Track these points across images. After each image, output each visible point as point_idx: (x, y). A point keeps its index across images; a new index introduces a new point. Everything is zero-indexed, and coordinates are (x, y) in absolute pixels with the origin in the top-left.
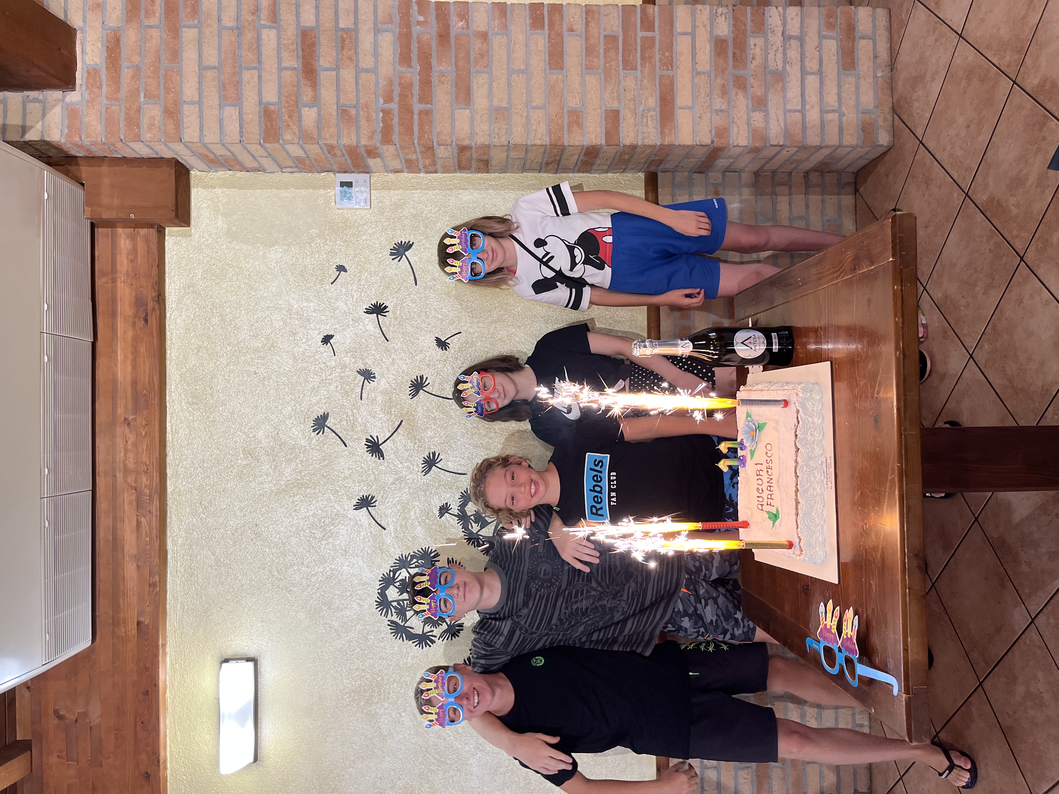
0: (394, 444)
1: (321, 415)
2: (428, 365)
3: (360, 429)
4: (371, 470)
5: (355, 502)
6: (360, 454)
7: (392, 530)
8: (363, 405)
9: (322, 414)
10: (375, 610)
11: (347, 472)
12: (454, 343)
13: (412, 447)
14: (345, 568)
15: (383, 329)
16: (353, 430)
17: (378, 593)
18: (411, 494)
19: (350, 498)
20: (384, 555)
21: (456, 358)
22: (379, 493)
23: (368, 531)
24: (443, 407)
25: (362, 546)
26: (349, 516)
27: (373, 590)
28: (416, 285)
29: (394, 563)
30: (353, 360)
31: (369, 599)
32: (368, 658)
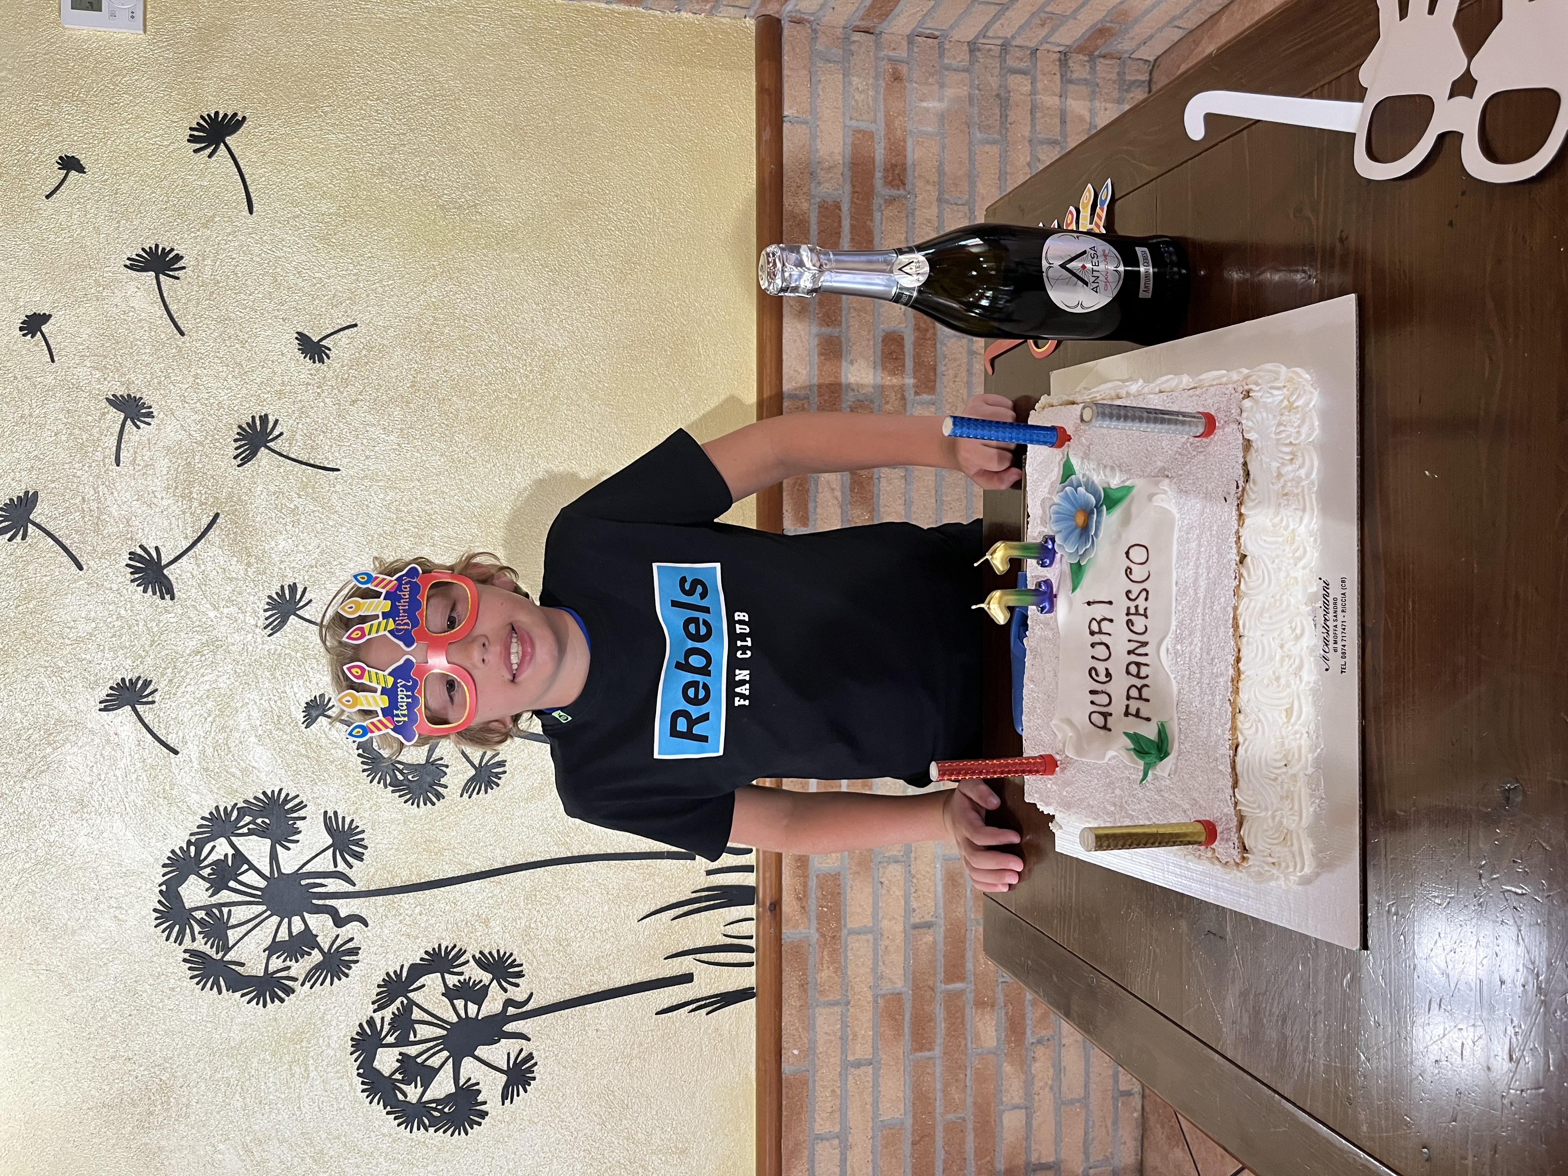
0: (199, 566)
1: (19, 498)
2: (280, 394)
3: (115, 530)
4: (141, 624)
5: (103, 692)
6: (115, 587)
7: (194, 756)
8: (120, 475)
9: (22, 494)
10: (153, 929)
11: (84, 628)
12: (338, 346)
13: (242, 572)
14: (81, 839)
15: (173, 308)
16: (97, 532)
17: (161, 892)
18: (239, 676)
19: (93, 686)
20: (173, 809)
21: (346, 382)
22: (163, 675)
23: (136, 756)
24: (313, 488)
25: (121, 790)
26: (89, 726)
27: (149, 885)
28: (251, 212)
29: (198, 827)
30: (98, 374)
31: (137, 906)
32: (140, 1034)
